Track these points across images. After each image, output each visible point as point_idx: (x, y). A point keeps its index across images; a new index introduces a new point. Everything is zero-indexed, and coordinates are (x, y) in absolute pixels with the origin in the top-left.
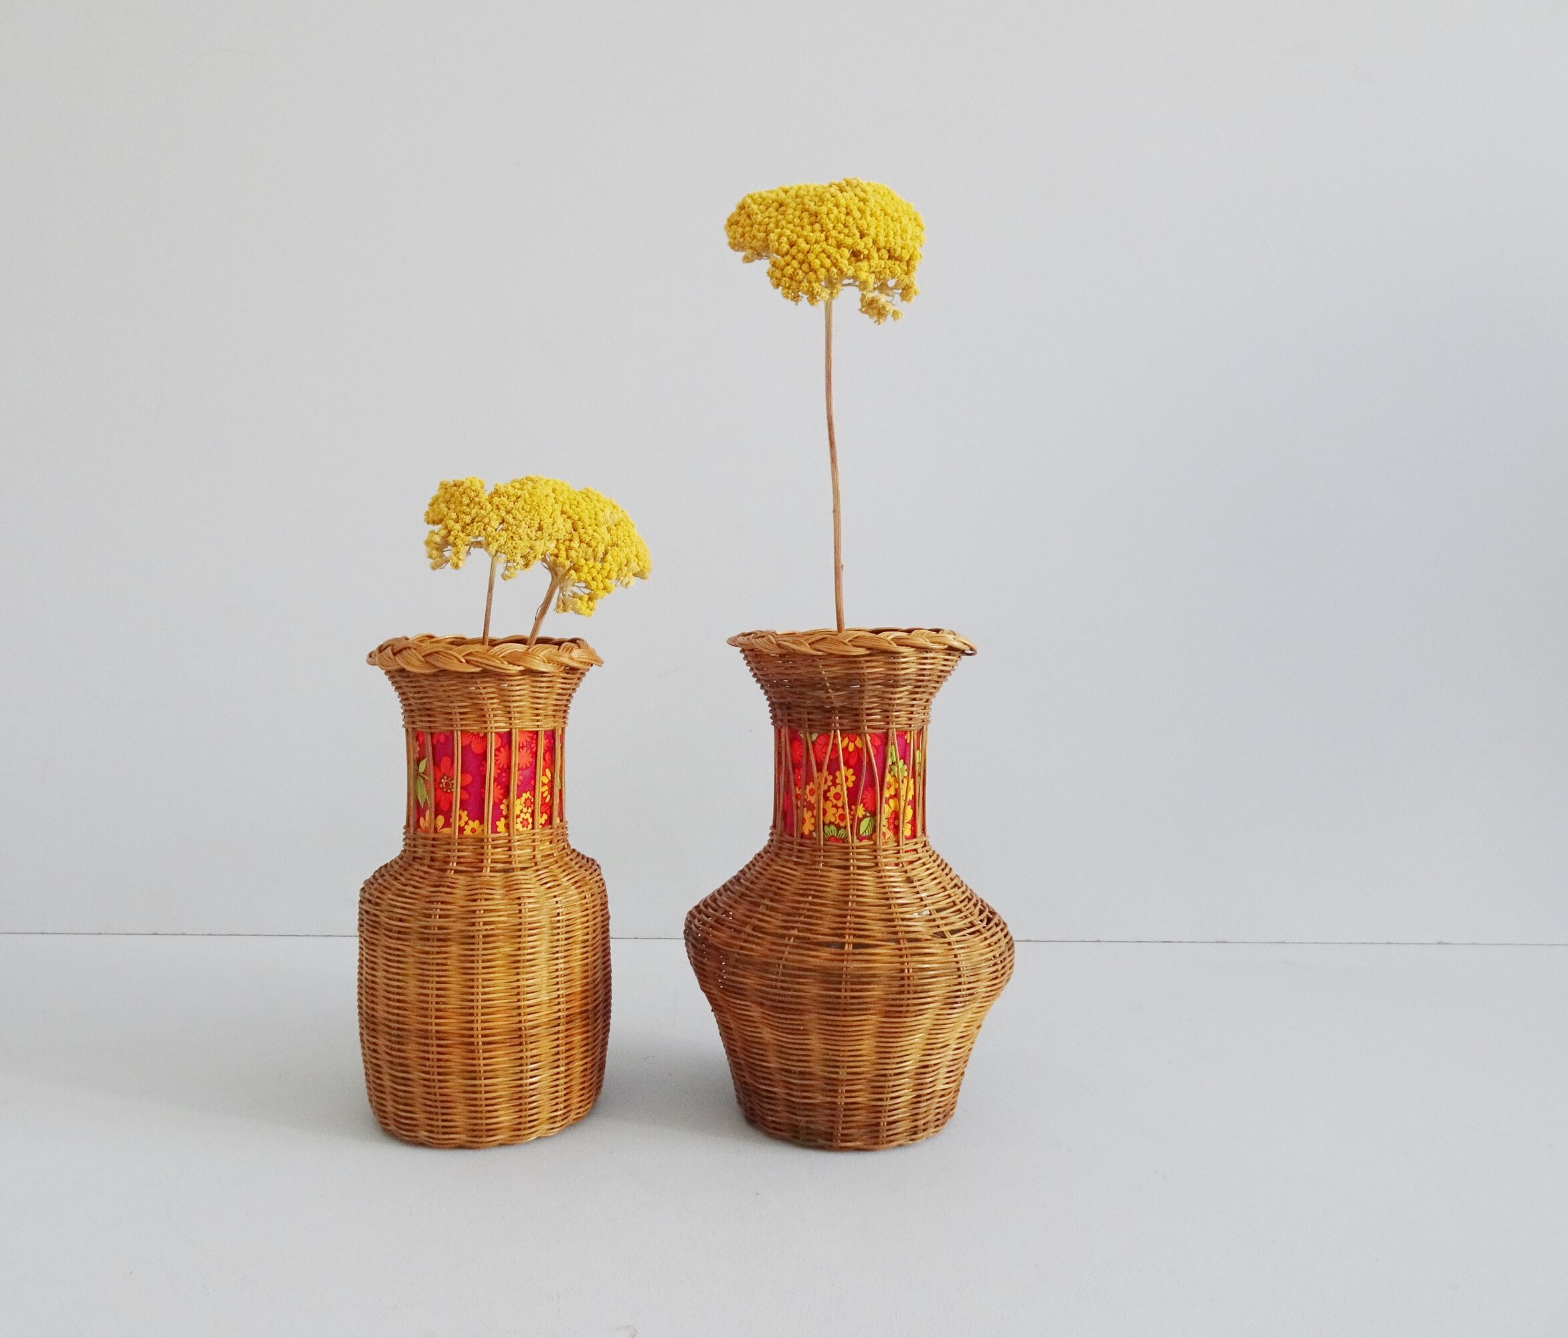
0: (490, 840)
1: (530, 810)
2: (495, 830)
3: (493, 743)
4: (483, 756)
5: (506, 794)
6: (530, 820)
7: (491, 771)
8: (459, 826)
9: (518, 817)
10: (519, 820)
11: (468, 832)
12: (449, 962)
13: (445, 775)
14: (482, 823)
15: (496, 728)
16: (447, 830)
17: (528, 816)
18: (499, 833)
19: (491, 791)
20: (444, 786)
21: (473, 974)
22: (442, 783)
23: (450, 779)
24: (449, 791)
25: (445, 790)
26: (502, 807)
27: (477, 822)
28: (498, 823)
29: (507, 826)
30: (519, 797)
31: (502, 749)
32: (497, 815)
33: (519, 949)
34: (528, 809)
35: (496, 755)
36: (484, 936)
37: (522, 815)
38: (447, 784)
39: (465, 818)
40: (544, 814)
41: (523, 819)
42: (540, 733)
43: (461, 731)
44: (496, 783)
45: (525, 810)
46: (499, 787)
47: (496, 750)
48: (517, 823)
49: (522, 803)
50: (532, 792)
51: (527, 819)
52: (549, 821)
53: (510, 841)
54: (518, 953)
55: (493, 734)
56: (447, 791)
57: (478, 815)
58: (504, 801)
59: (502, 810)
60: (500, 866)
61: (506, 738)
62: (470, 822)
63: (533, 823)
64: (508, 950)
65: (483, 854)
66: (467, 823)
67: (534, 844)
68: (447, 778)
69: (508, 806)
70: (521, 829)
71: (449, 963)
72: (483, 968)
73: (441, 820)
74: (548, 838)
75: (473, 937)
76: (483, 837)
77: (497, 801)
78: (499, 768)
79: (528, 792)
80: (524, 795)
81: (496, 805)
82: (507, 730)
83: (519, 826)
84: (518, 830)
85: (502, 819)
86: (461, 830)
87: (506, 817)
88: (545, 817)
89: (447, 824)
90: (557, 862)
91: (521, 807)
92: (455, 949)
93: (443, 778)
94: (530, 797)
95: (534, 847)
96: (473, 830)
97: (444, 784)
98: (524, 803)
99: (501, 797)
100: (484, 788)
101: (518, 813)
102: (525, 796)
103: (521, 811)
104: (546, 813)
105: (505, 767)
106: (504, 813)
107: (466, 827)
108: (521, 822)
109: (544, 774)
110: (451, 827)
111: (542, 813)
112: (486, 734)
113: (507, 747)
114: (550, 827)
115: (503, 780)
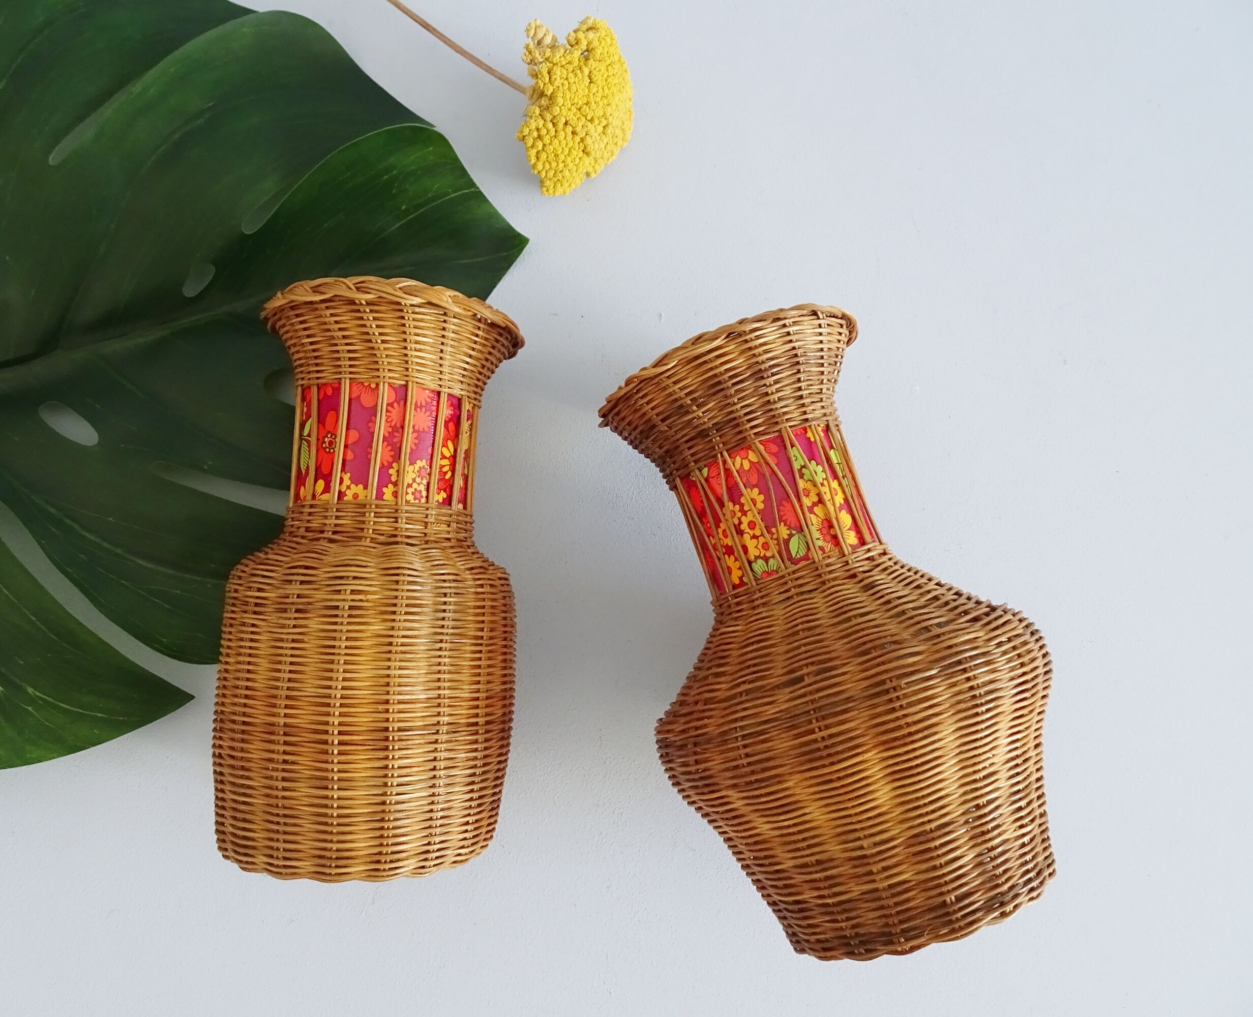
0: (373, 506)
1: (425, 482)
2: (380, 495)
3: (385, 395)
4: (373, 411)
5: (397, 457)
6: (424, 494)
7: (381, 428)
8: (340, 492)
9: (409, 486)
10: (410, 490)
11: (349, 497)
12: (306, 638)
13: (329, 432)
14: (366, 488)
15: (390, 378)
16: (325, 497)
17: (422, 488)
18: (384, 500)
19: (379, 453)
20: (328, 446)
21: (333, 654)
22: (325, 442)
23: (333, 437)
24: (332, 451)
25: (328, 450)
26: (391, 471)
27: (361, 486)
28: (384, 490)
29: (395, 494)
30: (412, 463)
31: (395, 405)
32: (384, 480)
33: (393, 628)
34: (422, 479)
35: (387, 411)
36: (351, 608)
37: (415, 485)
38: (331, 443)
39: (347, 481)
40: (442, 491)
41: (415, 489)
42: (442, 395)
43: (350, 379)
44: (386, 443)
45: (418, 480)
46: (390, 448)
47: (388, 405)
48: (407, 493)
49: (416, 471)
50: (428, 462)
51: (420, 492)
52: (448, 501)
53: (397, 511)
54: (391, 633)
55: (386, 385)
56: (329, 451)
57: (361, 479)
58: (395, 465)
59: (392, 475)
60: (382, 538)
61: (402, 394)
62: (353, 486)
63: (427, 497)
64: (377, 628)
65: (364, 522)
66: (348, 487)
67: (426, 520)
68: (331, 437)
69: (398, 471)
70: (412, 501)
71: (306, 640)
72: (346, 647)
73: (321, 484)
74: (445, 519)
75: (337, 608)
76: (364, 502)
77: (386, 464)
78: (390, 426)
79: (424, 461)
80: (418, 462)
81: (384, 468)
82: (403, 383)
83: (410, 497)
84: (407, 502)
85: (390, 486)
86: (341, 495)
87: (395, 484)
88: (443, 495)
89: (327, 489)
90: (452, 547)
91: (414, 476)
92: (314, 624)
93: (327, 436)
94: (426, 467)
95: (426, 523)
96: (356, 496)
97: (327, 443)
98: (418, 471)
99: (391, 460)
100: (371, 447)
101: (410, 482)
102: (421, 463)
103: (414, 480)
104: (445, 491)
105: (398, 425)
106: (394, 479)
107: (347, 492)
108: (413, 494)
109: (445, 445)
110: (329, 492)
111: (439, 489)
112: (377, 385)
113: (402, 403)
114: (449, 508)
115: (395, 440)
